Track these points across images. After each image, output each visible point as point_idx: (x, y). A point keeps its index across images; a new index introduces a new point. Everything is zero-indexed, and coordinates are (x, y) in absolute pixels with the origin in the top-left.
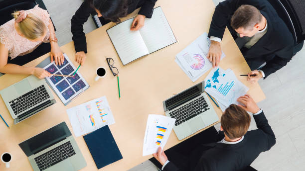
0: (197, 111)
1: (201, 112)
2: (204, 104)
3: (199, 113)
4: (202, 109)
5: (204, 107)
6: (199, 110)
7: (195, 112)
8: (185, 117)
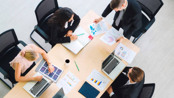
0: (115, 65)
1: (117, 65)
2: (117, 61)
5: (117, 62)
8: (111, 69)
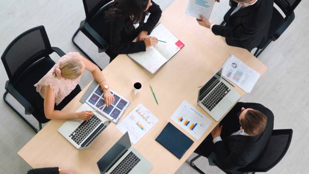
1: (225, 94)
2: (225, 88)
3: (224, 96)
4: (225, 92)
6: (223, 93)
7: (220, 96)
8: (215, 102)
